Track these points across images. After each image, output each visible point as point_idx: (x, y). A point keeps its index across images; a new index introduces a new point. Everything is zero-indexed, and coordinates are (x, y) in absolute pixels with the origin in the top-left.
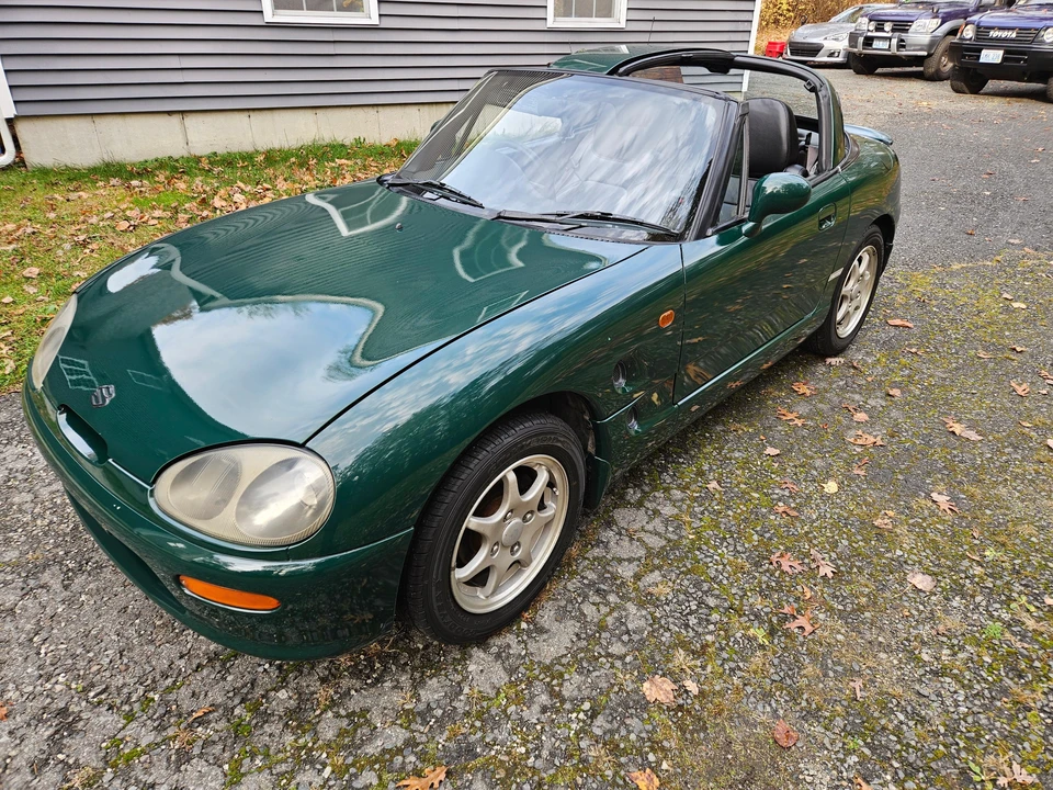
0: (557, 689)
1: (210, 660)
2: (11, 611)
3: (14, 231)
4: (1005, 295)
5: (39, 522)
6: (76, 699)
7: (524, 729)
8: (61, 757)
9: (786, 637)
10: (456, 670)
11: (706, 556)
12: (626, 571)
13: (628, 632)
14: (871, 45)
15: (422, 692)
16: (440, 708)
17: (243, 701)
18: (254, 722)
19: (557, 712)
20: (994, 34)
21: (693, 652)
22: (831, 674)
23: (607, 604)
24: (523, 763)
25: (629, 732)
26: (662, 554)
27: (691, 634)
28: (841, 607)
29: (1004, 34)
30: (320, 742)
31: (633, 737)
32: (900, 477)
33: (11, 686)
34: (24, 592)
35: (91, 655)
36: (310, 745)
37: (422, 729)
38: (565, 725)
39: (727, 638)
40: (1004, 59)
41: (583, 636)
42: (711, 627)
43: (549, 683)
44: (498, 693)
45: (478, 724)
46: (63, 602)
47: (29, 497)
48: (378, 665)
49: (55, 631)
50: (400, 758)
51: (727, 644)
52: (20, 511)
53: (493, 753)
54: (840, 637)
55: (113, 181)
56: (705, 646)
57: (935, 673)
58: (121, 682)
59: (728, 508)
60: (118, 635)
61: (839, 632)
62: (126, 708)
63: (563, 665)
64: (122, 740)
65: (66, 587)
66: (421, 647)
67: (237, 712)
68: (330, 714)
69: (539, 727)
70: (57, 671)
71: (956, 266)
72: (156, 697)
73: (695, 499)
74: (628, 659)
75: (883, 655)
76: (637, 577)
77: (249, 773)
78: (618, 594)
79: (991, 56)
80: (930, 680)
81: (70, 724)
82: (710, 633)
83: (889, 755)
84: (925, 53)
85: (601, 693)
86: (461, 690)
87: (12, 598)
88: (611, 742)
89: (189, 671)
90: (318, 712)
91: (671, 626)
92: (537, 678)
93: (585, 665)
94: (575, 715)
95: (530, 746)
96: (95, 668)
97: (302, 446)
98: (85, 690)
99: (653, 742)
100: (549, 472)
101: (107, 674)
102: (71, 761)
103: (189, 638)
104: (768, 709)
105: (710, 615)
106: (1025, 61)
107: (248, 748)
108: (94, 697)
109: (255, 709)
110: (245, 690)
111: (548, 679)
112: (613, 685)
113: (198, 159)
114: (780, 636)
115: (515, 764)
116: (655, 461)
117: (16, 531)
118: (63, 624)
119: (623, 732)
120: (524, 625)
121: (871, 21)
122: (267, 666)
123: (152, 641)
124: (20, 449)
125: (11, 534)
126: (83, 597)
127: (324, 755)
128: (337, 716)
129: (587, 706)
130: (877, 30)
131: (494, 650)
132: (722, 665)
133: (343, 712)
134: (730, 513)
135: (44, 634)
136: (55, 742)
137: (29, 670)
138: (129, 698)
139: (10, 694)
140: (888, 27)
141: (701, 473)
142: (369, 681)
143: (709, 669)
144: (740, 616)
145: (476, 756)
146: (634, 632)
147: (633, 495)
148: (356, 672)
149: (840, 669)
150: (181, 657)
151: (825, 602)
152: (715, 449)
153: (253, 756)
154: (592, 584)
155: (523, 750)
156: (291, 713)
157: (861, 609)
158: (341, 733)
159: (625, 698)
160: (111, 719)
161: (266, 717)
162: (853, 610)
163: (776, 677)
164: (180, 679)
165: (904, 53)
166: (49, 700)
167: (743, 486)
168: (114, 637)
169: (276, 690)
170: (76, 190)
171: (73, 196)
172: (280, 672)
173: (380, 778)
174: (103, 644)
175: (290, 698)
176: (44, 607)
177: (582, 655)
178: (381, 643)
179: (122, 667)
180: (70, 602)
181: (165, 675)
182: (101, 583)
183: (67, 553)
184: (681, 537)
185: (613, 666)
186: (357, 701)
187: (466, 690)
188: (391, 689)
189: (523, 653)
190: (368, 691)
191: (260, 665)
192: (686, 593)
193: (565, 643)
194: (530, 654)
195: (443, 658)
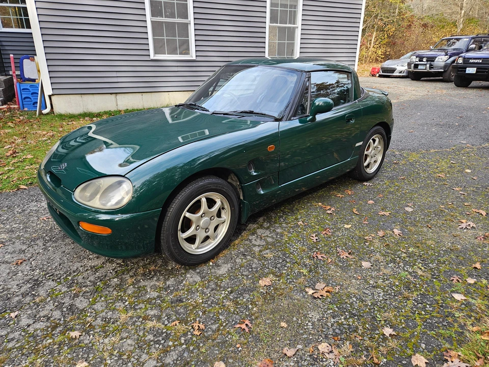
0: (219, 284)
1: (91, 268)
2: (24, 251)
3: (46, 134)
4: (452, 162)
5: (38, 226)
6: (41, 277)
7: (203, 295)
8: (33, 293)
9: (316, 273)
10: (182, 276)
11: (291, 246)
12: (257, 249)
13: (252, 268)
14: (417, 67)
15: (167, 282)
16: (173, 287)
17: (101, 281)
18: (104, 287)
19: (217, 291)
20: (471, 61)
21: (276, 276)
23: (246, 259)
24: (200, 305)
25: (244, 298)
26: (273, 244)
27: (277, 270)
28: (341, 265)
29: (476, 61)
30: (126, 294)
31: (245, 300)
32: (381, 223)
33: (20, 272)
34: (29, 246)
35: (49, 264)
36: (122, 295)
37: (165, 293)
38: (219, 295)
39: (291, 272)
40: (477, 71)
41: (234, 268)
42: (286, 268)
44: (196, 283)
45: (186, 293)
46: (42, 249)
47: (36, 218)
48: (153, 273)
49: (38, 257)
50: (154, 301)
51: (291, 274)
52: (32, 222)
53: (190, 301)
54: (338, 274)
55: (86, 118)
56: (282, 274)
57: (374, 287)
58: (58, 273)
61: (338, 272)
62: (59, 280)
63: (224, 277)
64: (55, 290)
65: (44, 245)
66: (170, 268)
67: (98, 284)
68: (132, 287)
69: (209, 295)
70: (36, 269)
72: (70, 278)
73: (292, 227)
74: (250, 276)
75: (354, 281)
76: (260, 251)
77: (98, 301)
78: (251, 256)
79: (471, 70)
80: (371, 289)
81: (38, 284)
82: (285, 270)
83: (345, 310)
84: (443, 70)
85: (236, 286)
86: (182, 282)
87: (25, 247)
88: (236, 301)
89: (83, 271)
90: (127, 286)
91: (270, 267)
92: (212, 280)
93: (232, 277)
94: (224, 292)
95: (204, 300)
96: (50, 268)
97: (123, 176)
98: (45, 275)
99: (252, 302)
100: (222, 202)
101: (54, 270)
102: (37, 294)
103: (85, 261)
104: (301, 295)
105: (286, 264)
106: (487, 72)
107: (100, 295)
108: (48, 277)
109: (105, 284)
110: (102, 278)
111: (216, 281)
112: (241, 284)
113: (120, 111)
114: (313, 273)
115: (197, 306)
116: (278, 214)
118: (41, 255)
120: (211, 264)
121: (417, 57)
122: (112, 271)
123: (72, 262)
124: (36, 203)
125: (28, 229)
126: (50, 248)
127: (127, 298)
128: (134, 287)
129: (229, 289)
130: (420, 61)
131: (198, 271)
132: (287, 280)
133: (136, 286)
134: (305, 232)
135: (34, 258)
136: (32, 288)
137: (27, 268)
138: (60, 278)
139: (19, 274)
140: (425, 60)
141: (297, 219)
142: (148, 278)
143: (281, 281)
144: (299, 265)
145: (183, 302)
146: (254, 268)
147: (266, 225)
148: (144, 275)
149: (334, 284)
150: (81, 267)
151: (335, 263)
152: (305, 211)
153: (101, 297)
154: (242, 252)
155: (201, 301)
156: (117, 285)
157: (350, 266)
158: (134, 292)
159: (245, 288)
160: (53, 283)
161: (108, 286)
162: (346, 266)
163: (307, 285)
164: (80, 273)
165: (432, 70)
166: (32, 277)
167: (313, 224)
168: (59, 260)
169: (113, 278)
170: (72, 121)
171: (70, 123)
173: (146, 306)
174: (54, 262)
175: (118, 281)
176: (36, 250)
177: (232, 274)
178: (155, 266)
179: (60, 269)
180: (45, 249)
181: (74, 272)
182: (57, 244)
183: (46, 235)
184: (282, 239)
185: (243, 278)
186: (142, 283)
187: (184, 282)
188: (156, 280)
189: (209, 272)
190: (147, 280)
191: (109, 271)
192: (279, 257)
193: (226, 270)
194: (212, 273)
195: (177, 272)
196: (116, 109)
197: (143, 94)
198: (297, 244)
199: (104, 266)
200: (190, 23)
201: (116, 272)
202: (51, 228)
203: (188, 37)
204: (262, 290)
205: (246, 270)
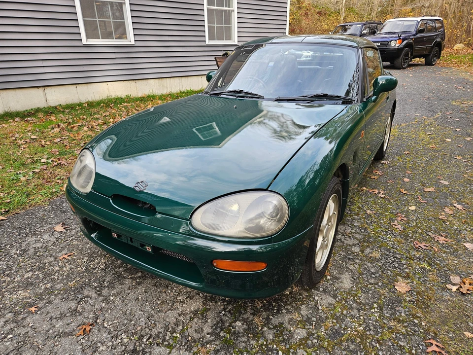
0: (358, 301)
1: (194, 314)
2: (77, 311)
4: (428, 133)
5: (64, 269)
6: (137, 344)
7: (356, 319)
9: (436, 265)
10: (310, 300)
11: (384, 239)
12: (356, 249)
13: (373, 273)
15: (302, 312)
16: (314, 317)
17: (222, 330)
18: (232, 338)
19: (365, 310)
21: (404, 277)
22: (462, 276)
23: (357, 264)
24: (365, 334)
25: (401, 313)
26: (366, 241)
27: (399, 270)
28: (448, 251)
30: (269, 341)
31: (403, 314)
32: (436, 200)
33: (99, 344)
34: (78, 301)
35: (133, 322)
36: (265, 343)
37: (311, 327)
38: (372, 315)
39: (414, 270)
41: (355, 278)
42: (405, 266)
43: (354, 299)
44: (334, 306)
45: (335, 321)
46: (102, 302)
47: (52, 259)
48: (274, 304)
49: (107, 315)
50: (310, 341)
51: (415, 272)
52: (51, 266)
53: (349, 332)
54: (456, 262)
55: (17, 119)
56: (408, 274)
58: (156, 332)
59: (380, 220)
60: (142, 311)
61: (454, 260)
62: (166, 343)
63: (355, 291)
65: (100, 295)
66: (288, 293)
67: (222, 334)
68: (266, 328)
69: (362, 318)
70: (119, 333)
71: (403, 125)
72: (178, 335)
73: (365, 218)
74: (380, 284)
76: (362, 251)
78: (358, 259)
82: (406, 268)
85: (378, 300)
86: (318, 308)
87: (73, 304)
88: (396, 318)
89: (188, 321)
90: (260, 328)
91: (389, 268)
92: (347, 298)
93: (364, 289)
94: (373, 310)
95: (363, 326)
96: (139, 328)
97: (266, 190)
98: (140, 339)
99: (412, 315)
101: (147, 329)
103: (178, 306)
104: (448, 294)
105: (401, 261)
106: (385, 54)
107: (237, 350)
108: (146, 342)
109: (229, 332)
110: (220, 325)
111: (352, 298)
112: (381, 295)
114: (434, 265)
115: (362, 335)
117: (54, 275)
118: (109, 312)
119: (398, 314)
120: (328, 277)
122: (223, 312)
123: (161, 311)
125: (53, 277)
126: (112, 298)
127: (275, 346)
128: (269, 328)
129: (376, 305)
131: (321, 289)
132: (419, 280)
133: (271, 327)
135: (102, 318)
137: (105, 335)
138: (165, 339)
139: (101, 348)
141: (359, 208)
142: (275, 311)
143: (415, 282)
144: (413, 260)
145: (343, 335)
146: (375, 273)
149: (464, 273)
150: (180, 315)
151: (441, 250)
152: (359, 198)
154: (345, 257)
155: (361, 328)
156: (247, 331)
157: (456, 250)
158: (276, 336)
159: (389, 300)
160: (161, 350)
161: (237, 335)
162: (454, 251)
163: (443, 281)
164: (185, 325)
166: (124, 347)
167: (380, 211)
169: (234, 322)
172: (231, 314)
174: (136, 317)
175: (243, 324)
176: (94, 306)
177: (360, 285)
179: (153, 325)
180: (106, 301)
181: (177, 325)
182: (117, 290)
183: (90, 280)
184: (369, 233)
185: (375, 288)
186: (275, 321)
187: (320, 308)
188: (287, 313)
189: (335, 288)
190: (277, 315)
191: (220, 313)
192: (386, 254)
193: (350, 282)
194: (338, 288)
195: (301, 297)
196: (45, 106)
197: (77, 85)
198: (388, 237)
199: (208, 307)
200: (125, 3)
201: (229, 312)
202: (87, 268)
203: (124, 19)
204: (408, 299)
205: (369, 277)
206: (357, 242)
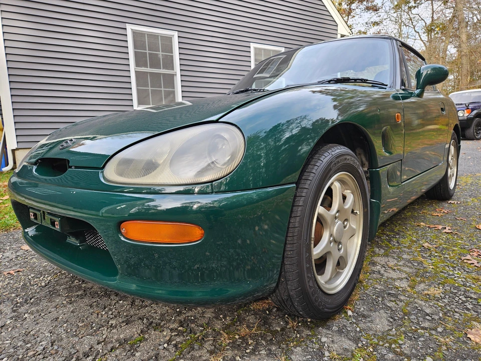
0: (398, 350)
1: (121, 344)
10: (312, 342)
11: (449, 275)
12: (402, 284)
15: (293, 357)
23: (401, 301)
27: (474, 313)
35: (29, 345)
41: (396, 318)
43: (390, 347)
46: (11, 318)
48: (250, 342)
59: (444, 254)
60: (51, 333)
63: (393, 336)
65: (14, 311)
66: (279, 329)
73: (420, 251)
74: (440, 330)
76: (411, 287)
78: (404, 295)
85: (435, 351)
86: (323, 354)
89: (105, 352)
91: (457, 310)
92: (378, 344)
93: (410, 335)
96: (31, 353)
103: (104, 332)
105: (479, 303)
111: (387, 345)
112: (440, 346)
116: (382, 238)
118: (10, 329)
120: (350, 313)
122: (166, 345)
123: (76, 336)
126: (26, 315)
131: (335, 328)
134: (446, 256)
141: (414, 241)
142: (248, 351)
146: (432, 314)
147: (379, 251)
148: (234, 346)
150: (99, 343)
152: (413, 232)
154: (383, 291)
164: (98, 357)
167: (444, 246)
169: (175, 360)
172: (177, 349)
174: (39, 339)
177: (403, 329)
179: (53, 352)
180: (16, 319)
182: (40, 308)
183: (17, 296)
184: (425, 267)
185: (431, 335)
187: (327, 354)
188: (267, 355)
189: (358, 329)
190: (250, 357)
191: (160, 345)
192: (452, 293)
193: (386, 323)
194: (364, 330)
195: (298, 335)
198: (456, 272)
199: (146, 336)
200: (176, 75)
201: (176, 346)
202: (25, 285)
203: (174, 88)
205: (421, 319)
206: (404, 275)
